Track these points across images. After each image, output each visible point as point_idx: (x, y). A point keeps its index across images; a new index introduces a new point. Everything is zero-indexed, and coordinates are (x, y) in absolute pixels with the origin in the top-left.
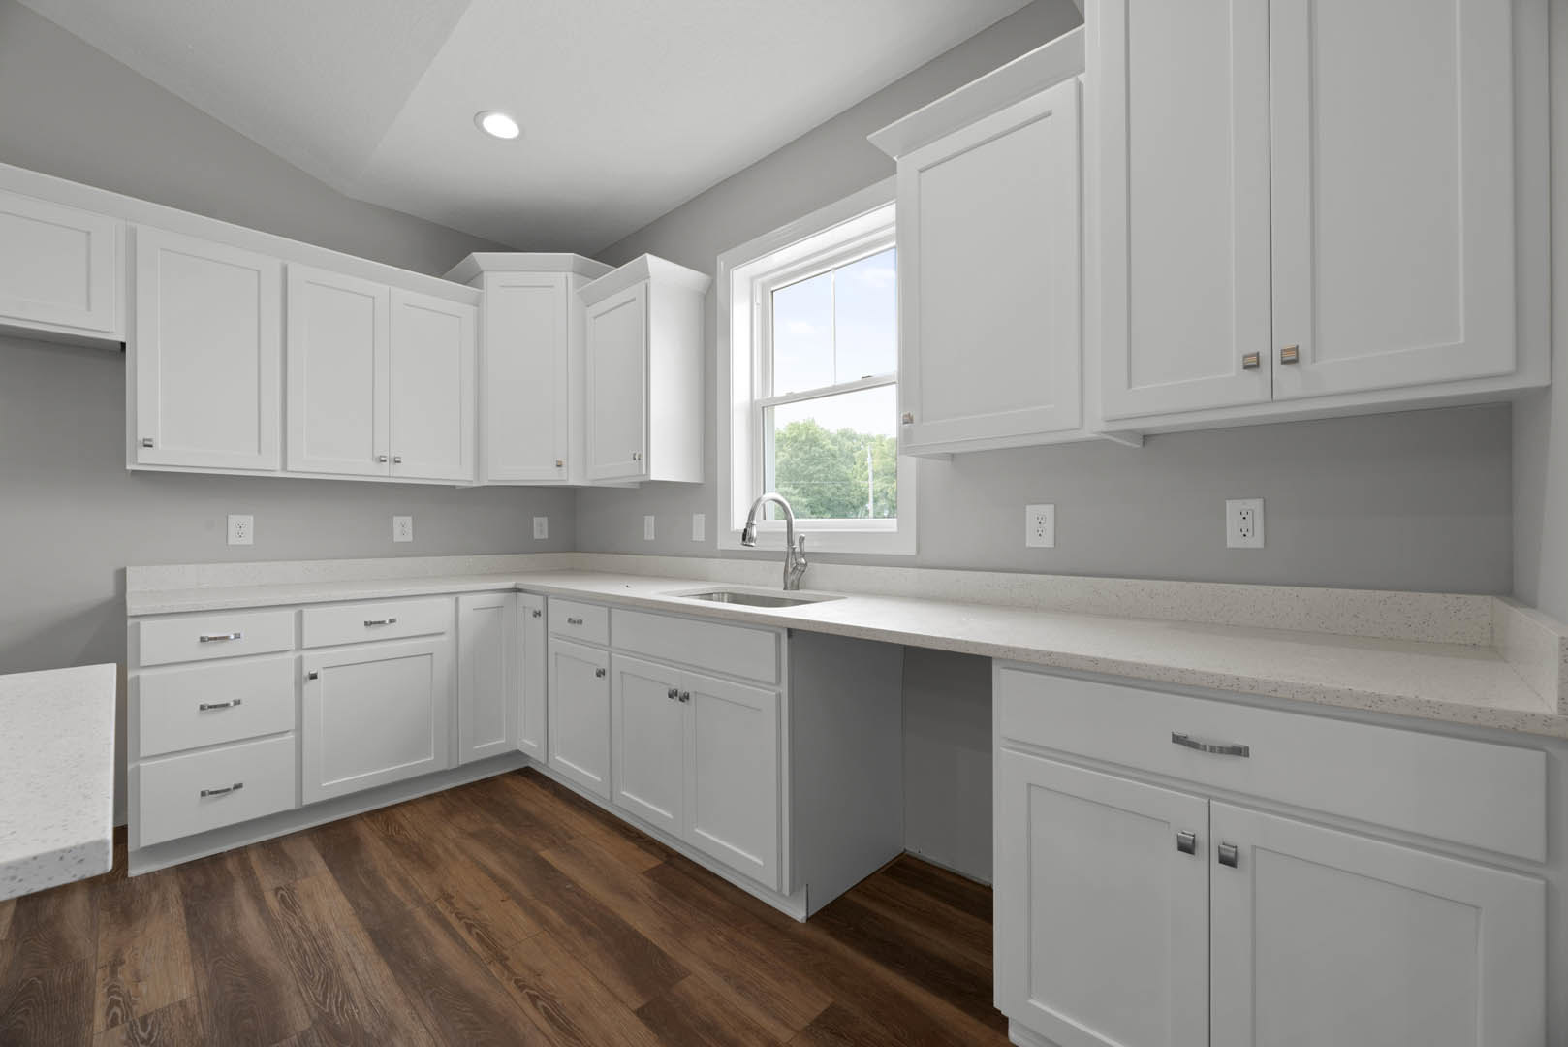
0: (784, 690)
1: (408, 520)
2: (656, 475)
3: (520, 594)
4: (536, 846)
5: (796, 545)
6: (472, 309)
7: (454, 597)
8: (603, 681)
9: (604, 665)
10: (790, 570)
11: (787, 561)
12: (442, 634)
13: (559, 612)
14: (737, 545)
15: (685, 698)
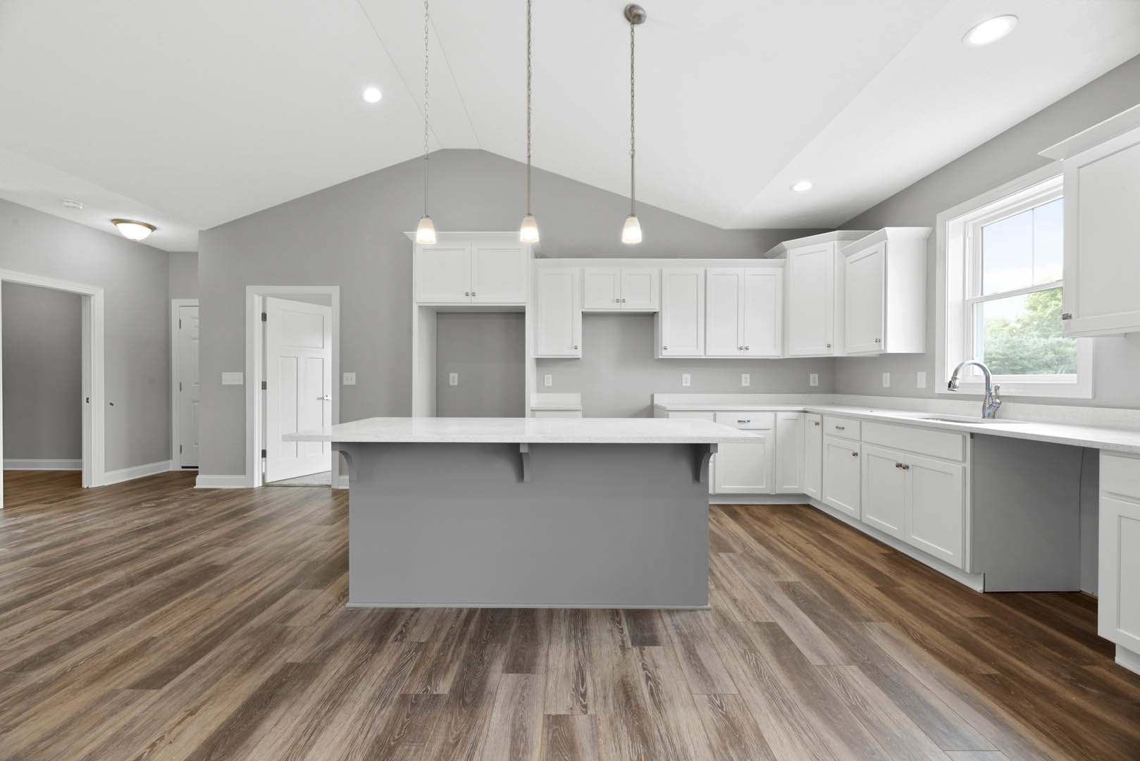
0: (968, 465)
1: (748, 376)
2: (891, 349)
3: (807, 414)
4: (820, 532)
5: (993, 391)
6: (780, 270)
7: (774, 413)
8: (857, 459)
9: (857, 450)
10: (987, 406)
11: (985, 401)
12: (768, 429)
13: (830, 424)
14: (946, 390)
15: (906, 467)
